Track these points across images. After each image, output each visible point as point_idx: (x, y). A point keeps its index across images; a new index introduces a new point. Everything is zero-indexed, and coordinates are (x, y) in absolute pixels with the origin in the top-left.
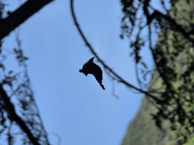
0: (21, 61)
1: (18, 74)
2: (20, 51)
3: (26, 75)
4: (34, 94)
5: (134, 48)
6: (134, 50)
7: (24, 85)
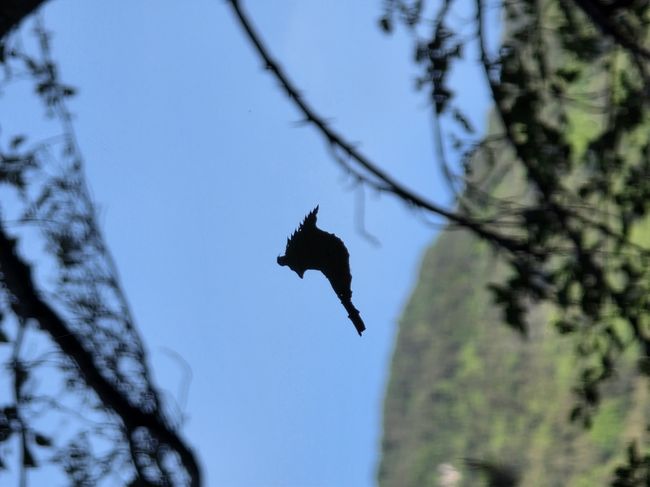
0: (53, 101)
1: (43, 147)
2: (50, 68)
3: (70, 149)
4: (97, 211)
5: (427, 63)
6: (429, 70)
7: (63, 185)
